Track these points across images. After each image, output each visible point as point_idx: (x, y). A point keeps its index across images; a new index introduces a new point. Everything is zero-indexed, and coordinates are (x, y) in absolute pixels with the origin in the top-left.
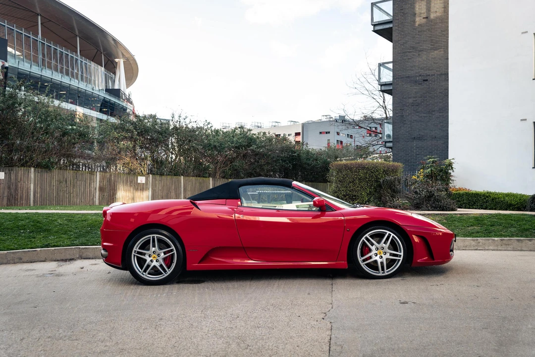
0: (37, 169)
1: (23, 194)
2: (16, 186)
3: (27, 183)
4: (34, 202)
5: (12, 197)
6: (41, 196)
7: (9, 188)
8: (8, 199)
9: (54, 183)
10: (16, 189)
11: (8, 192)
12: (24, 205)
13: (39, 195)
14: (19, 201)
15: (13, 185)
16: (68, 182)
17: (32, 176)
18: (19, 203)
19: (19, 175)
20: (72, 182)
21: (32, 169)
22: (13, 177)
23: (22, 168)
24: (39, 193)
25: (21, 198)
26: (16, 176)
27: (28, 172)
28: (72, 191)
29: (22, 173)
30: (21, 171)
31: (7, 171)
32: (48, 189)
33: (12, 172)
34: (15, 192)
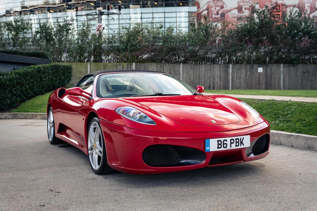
0: (285, 65)
1: (275, 82)
2: (271, 76)
3: (278, 74)
4: (284, 86)
5: (268, 84)
6: (289, 82)
7: (266, 78)
8: (265, 85)
9: (299, 74)
10: (271, 79)
11: (266, 80)
12: (276, 89)
13: (287, 83)
14: (273, 86)
15: (268, 76)
16: (311, 73)
17: (282, 69)
18: (273, 88)
19: (273, 69)
20: (314, 72)
21: (282, 65)
22: (268, 70)
23: (275, 65)
24: (287, 81)
25: (275, 84)
26: (270, 70)
27: (279, 67)
28: (313, 79)
29: (275, 67)
30: (274, 67)
31: (264, 67)
32: (294, 78)
33: (268, 68)
34: (270, 80)
